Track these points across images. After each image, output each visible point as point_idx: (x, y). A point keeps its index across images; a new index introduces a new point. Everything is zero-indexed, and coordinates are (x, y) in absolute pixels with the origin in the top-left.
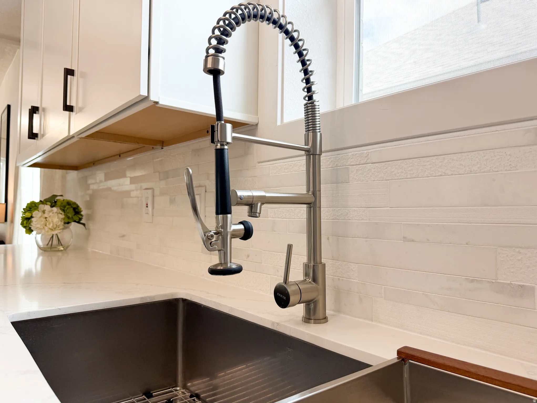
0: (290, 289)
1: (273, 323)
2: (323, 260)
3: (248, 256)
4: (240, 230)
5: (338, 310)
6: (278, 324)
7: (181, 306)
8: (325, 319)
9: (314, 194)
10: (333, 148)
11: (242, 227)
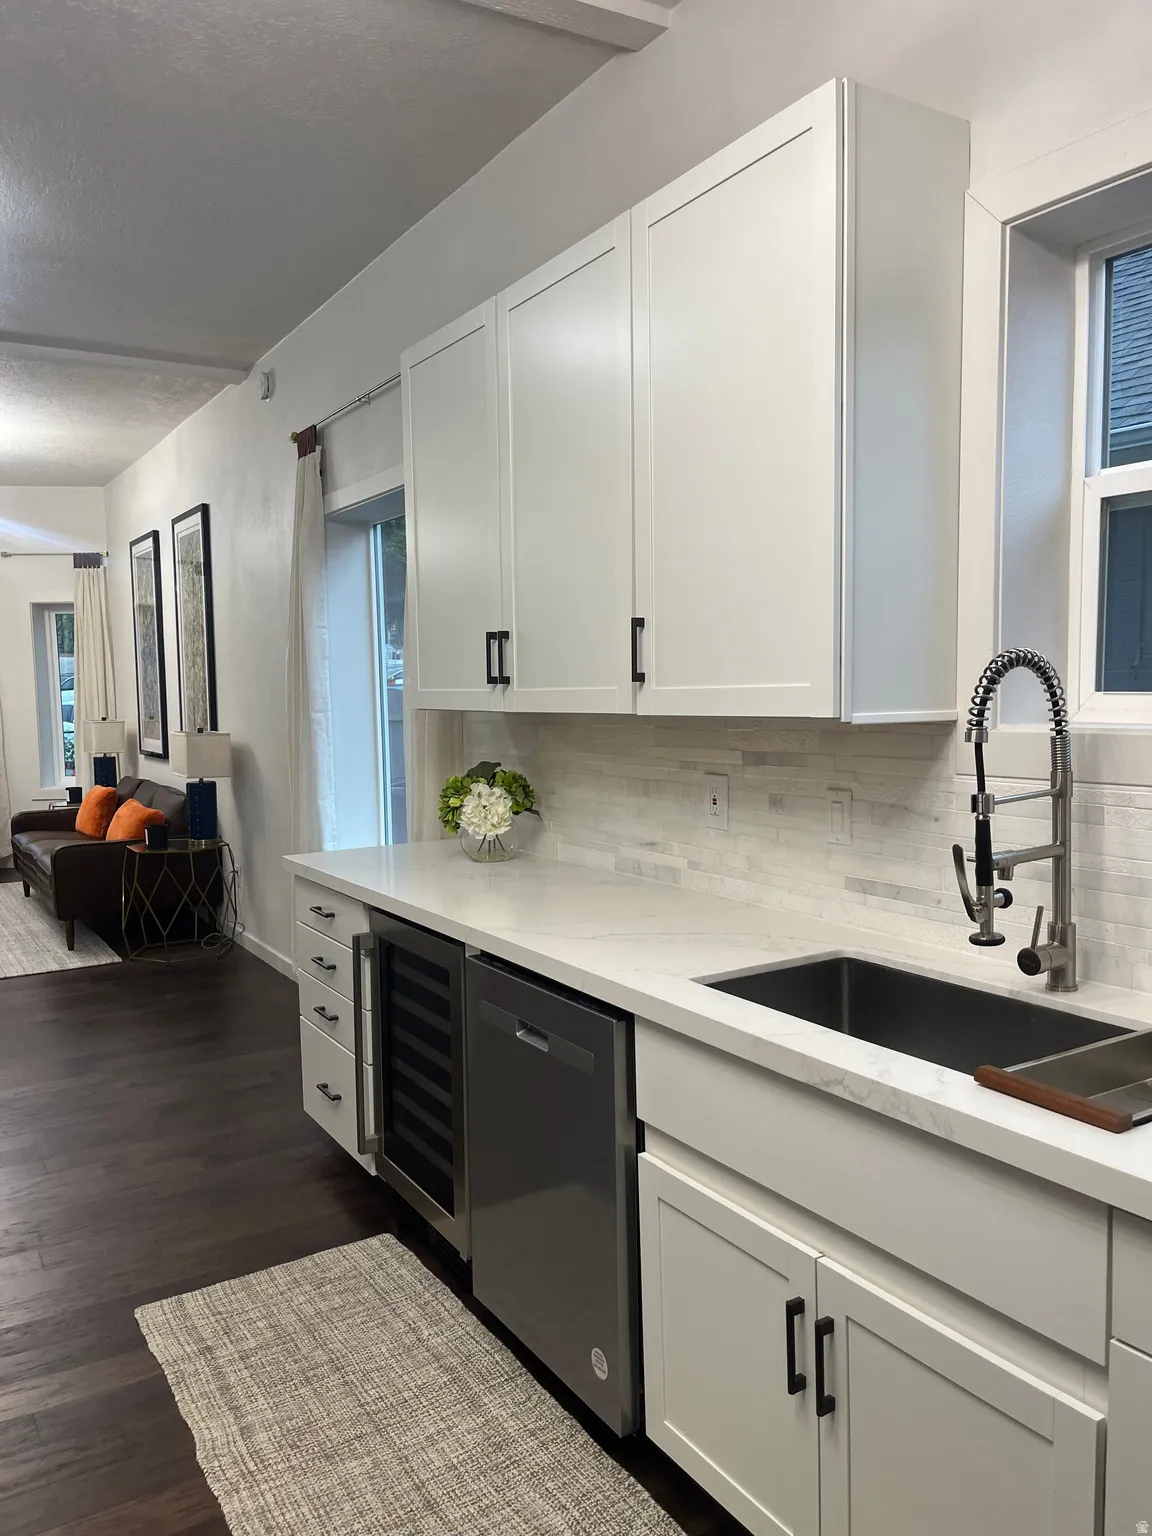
0: (1040, 955)
1: (1011, 992)
2: (1074, 919)
3: (939, 902)
4: (1000, 898)
5: (1087, 977)
6: (1019, 992)
7: (846, 966)
8: (1074, 988)
9: (1063, 843)
10: (1083, 780)
11: (1001, 894)
